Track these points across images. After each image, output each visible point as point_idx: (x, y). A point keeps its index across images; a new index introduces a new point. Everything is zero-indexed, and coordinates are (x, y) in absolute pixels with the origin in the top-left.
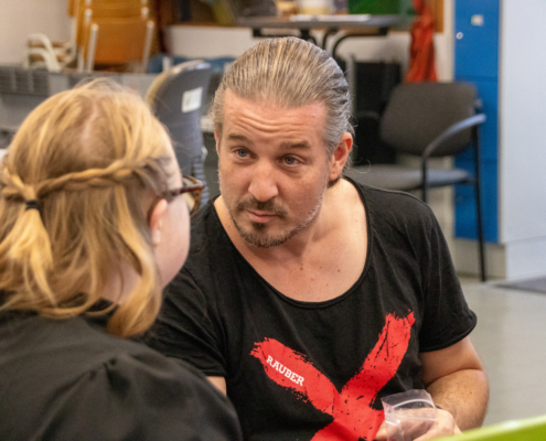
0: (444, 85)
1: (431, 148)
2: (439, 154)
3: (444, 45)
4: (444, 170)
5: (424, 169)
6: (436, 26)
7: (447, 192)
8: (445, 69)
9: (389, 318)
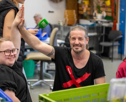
0: (118, 31)
1: (114, 40)
2: (116, 41)
3: (118, 25)
4: (117, 43)
5: (113, 43)
6: (117, 22)
7: (117, 47)
8: (118, 28)
9: (86, 73)
